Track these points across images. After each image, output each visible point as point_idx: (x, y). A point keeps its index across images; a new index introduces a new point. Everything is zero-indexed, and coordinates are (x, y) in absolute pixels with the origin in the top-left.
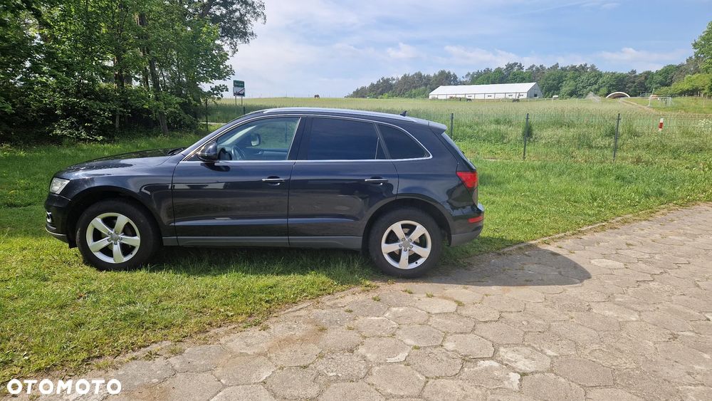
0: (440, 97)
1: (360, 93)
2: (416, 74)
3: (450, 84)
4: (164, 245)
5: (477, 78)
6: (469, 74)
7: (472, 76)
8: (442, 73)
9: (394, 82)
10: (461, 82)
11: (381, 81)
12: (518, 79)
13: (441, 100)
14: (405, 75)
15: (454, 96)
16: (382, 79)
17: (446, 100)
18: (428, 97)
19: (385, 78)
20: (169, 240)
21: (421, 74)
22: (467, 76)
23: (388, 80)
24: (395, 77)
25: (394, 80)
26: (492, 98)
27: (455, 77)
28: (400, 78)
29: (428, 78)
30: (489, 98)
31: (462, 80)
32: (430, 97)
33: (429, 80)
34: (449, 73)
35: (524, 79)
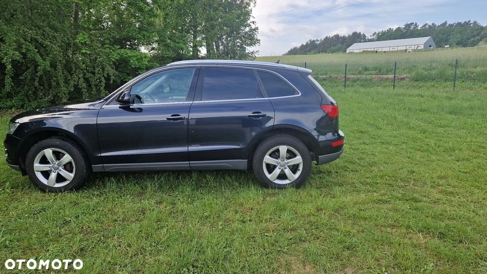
0: (355, 51)
1: (294, 52)
2: (335, 36)
3: (360, 42)
4: (94, 171)
5: (382, 36)
6: (375, 33)
7: (378, 34)
8: (355, 34)
9: (319, 42)
10: (368, 40)
11: (309, 42)
12: (415, 35)
13: (356, 53)
14: (327, 37)
15: (366, 50)
16: (310, 41)
17: (360, 53)
18: (346, 52)
19: (312, 40)
20: (97, 167)
21: (339, 36)
22: (373, 35)
23: (314, 41)
24: (319, 39)
25: (318, 41)
26: (396, 49)
27: (364, 36)
28: (323, 39)
29: (344, 38)
30: (394, 50)
31: (370, 38)
32: (347, 52)
33: (345, 39)
34: (360, 33)
35: (420, 35)
